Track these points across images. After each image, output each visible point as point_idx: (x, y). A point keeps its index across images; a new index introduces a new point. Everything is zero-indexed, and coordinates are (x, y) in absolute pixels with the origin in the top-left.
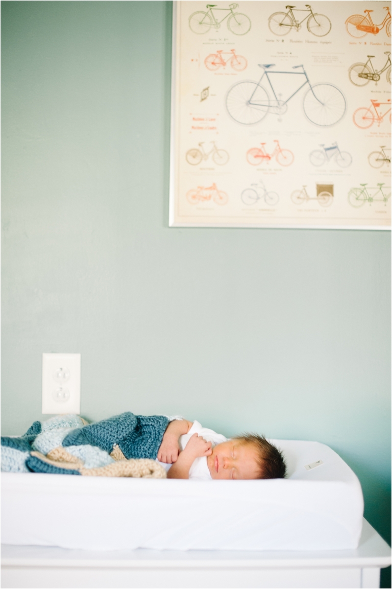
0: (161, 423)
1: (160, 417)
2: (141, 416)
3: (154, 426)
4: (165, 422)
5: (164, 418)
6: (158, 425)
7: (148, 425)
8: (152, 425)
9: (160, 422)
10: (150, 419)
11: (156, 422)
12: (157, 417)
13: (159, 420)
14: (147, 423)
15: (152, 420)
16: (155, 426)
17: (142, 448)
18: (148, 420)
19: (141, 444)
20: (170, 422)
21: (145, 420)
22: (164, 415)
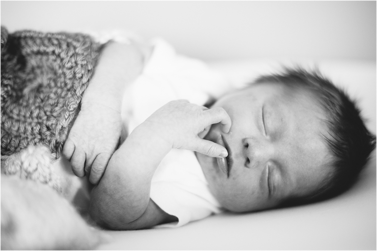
0: (79, 50)
1: (77, 35)
2: (29, 31)
3: (59, 56)
4: (90, 47)
5: (84, 39)
6: (70, 53)
7: (45, 53)
8: (53, 52)
9: (75, 48)
10: (50, 39)
11: (64, 46)
12: (68, 36)
13: (75, 43)
14: (42, 49)
15: (55, 42)
16: (63, 55)
17: (35, 114)
18: (46, 42)
19: (34, 103)
20: (101, 48)
21: (38, 41)
22: (86, 31)
